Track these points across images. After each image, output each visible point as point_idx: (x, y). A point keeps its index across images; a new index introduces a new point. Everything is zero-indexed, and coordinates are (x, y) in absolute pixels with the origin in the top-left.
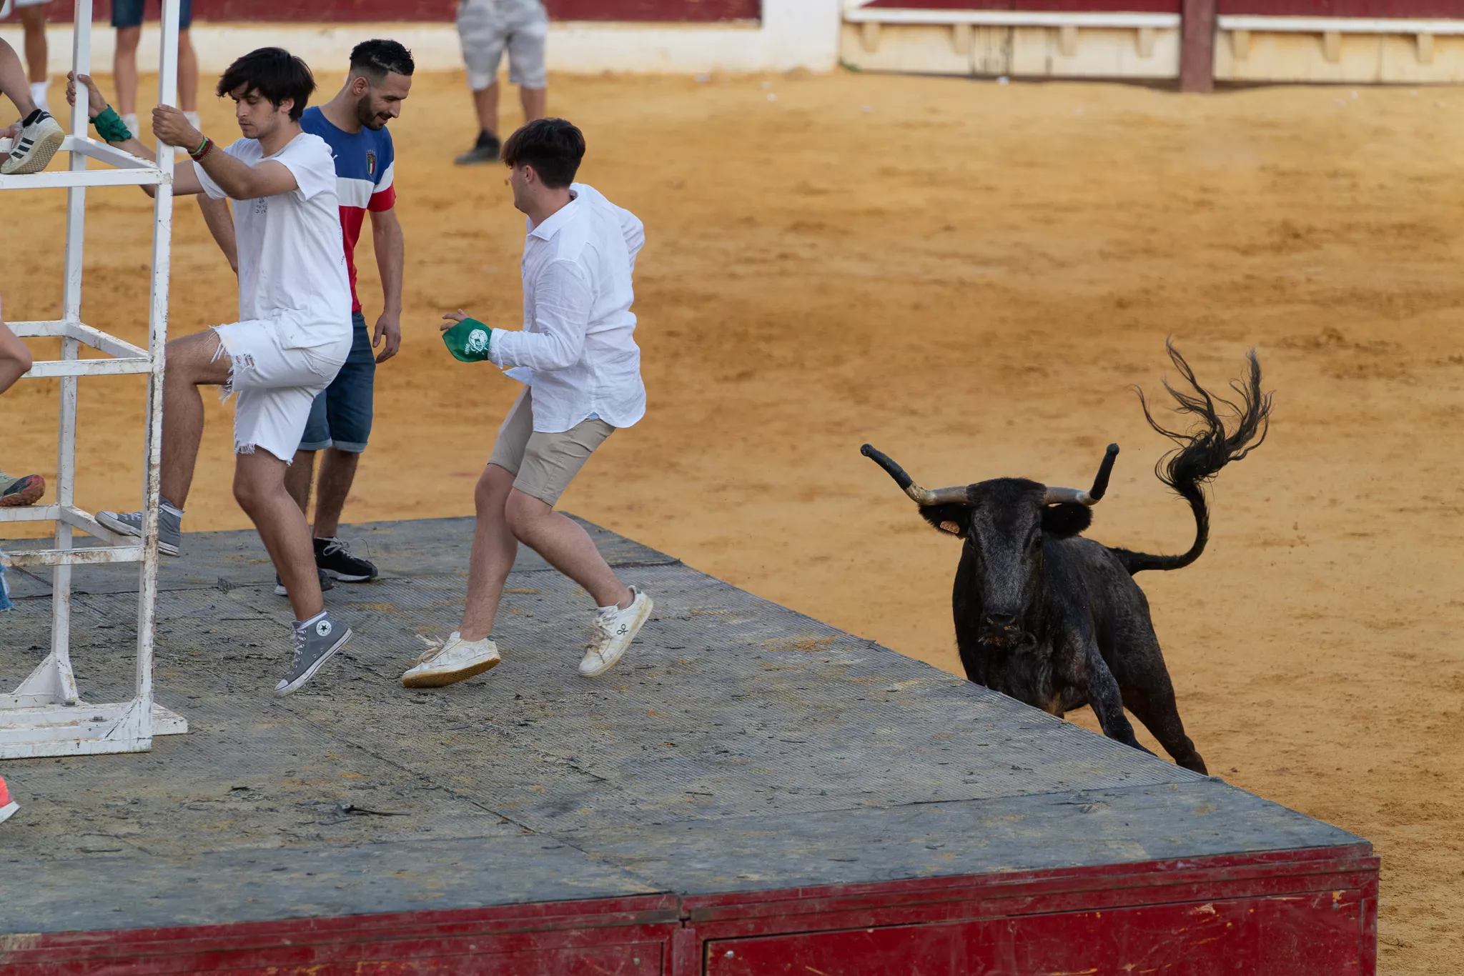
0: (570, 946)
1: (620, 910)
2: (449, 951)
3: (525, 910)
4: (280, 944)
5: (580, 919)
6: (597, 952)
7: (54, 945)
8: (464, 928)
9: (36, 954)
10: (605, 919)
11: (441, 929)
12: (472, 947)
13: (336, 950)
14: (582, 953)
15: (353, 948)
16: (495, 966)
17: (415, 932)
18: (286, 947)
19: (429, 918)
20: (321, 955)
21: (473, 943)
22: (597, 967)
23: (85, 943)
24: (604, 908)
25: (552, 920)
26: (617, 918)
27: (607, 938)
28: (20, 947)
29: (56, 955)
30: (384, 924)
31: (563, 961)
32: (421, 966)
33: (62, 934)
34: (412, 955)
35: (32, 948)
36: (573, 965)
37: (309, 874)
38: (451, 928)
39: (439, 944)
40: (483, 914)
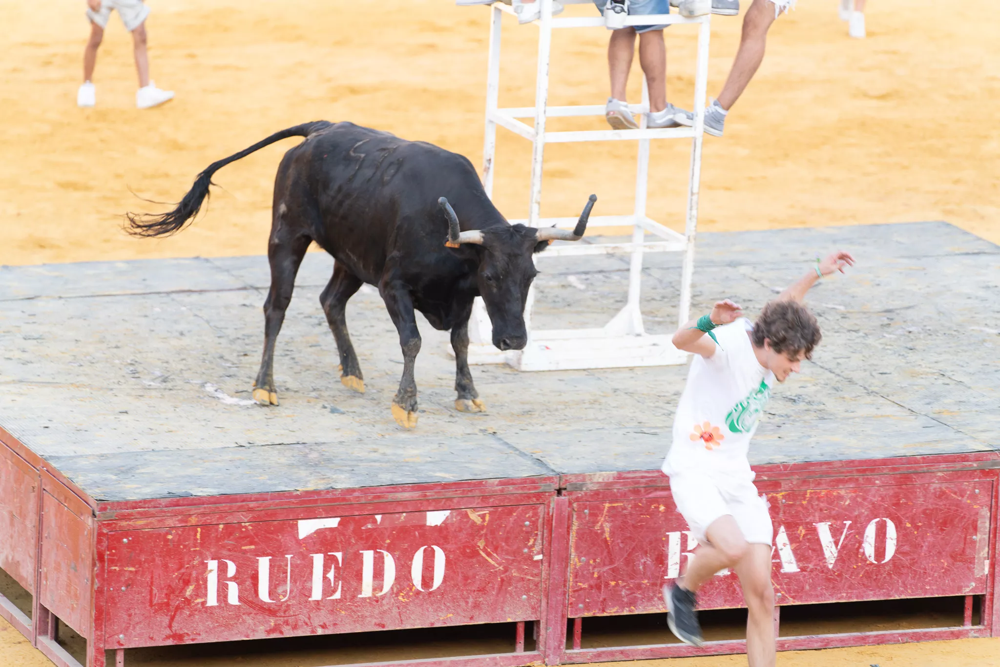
0: (937, 482)
1: (967, 461)
2: (863, 484)
3: (911, 460)
4: (760, 479)
5: (943, 465)
6: (953, 486)
7: (624, 478)
8: (872, 470)
9: (611, 484)
10: (958, 466)
11: (858, 471)
12: (877, 482)
13: (795, 483)
14: (944, 486)
15: (804, 482)
16: (891, 494)
17: (843, 473)
18: (765, 481)
19: (851, 464)
20: (785, 485)
21: (877, 480)
22: (953, 495)
23: (643, 477)
24: (958, 459)
25: (926, 466)
26: (966, 465)
27: (959, 477)
28: (603, 480)
29: (625, 484)
30: (824, 467)
31: (932, 491)
32: (847, 493)
33: (629, 472)
34: (841, 487)
35: (611, 480)
36: (938, 493)
37: (779, 437)
38: (865, 471)
39: (857, 480)
40: (884, 462)
